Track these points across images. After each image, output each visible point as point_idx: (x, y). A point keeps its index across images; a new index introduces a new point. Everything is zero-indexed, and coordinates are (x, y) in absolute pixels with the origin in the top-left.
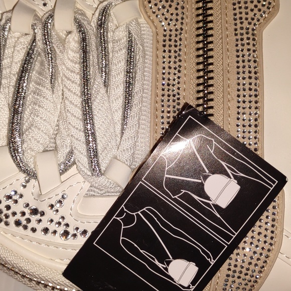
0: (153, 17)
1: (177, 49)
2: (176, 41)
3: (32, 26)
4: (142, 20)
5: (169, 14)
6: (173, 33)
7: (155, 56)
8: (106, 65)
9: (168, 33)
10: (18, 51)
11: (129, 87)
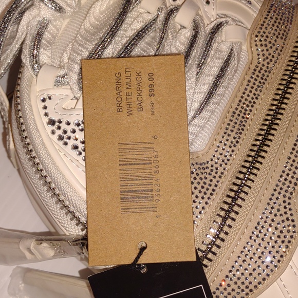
0: (254, 48)
1: (262, 81)
2: (264, 75)
3: (159, 8)
4: (244, 47)
5: (268, 53)
6: (264, 68)
7: (242, 77)
8: (203, 63)
9: (260, 66)
10: (138, 22)
11: (214, 87)
